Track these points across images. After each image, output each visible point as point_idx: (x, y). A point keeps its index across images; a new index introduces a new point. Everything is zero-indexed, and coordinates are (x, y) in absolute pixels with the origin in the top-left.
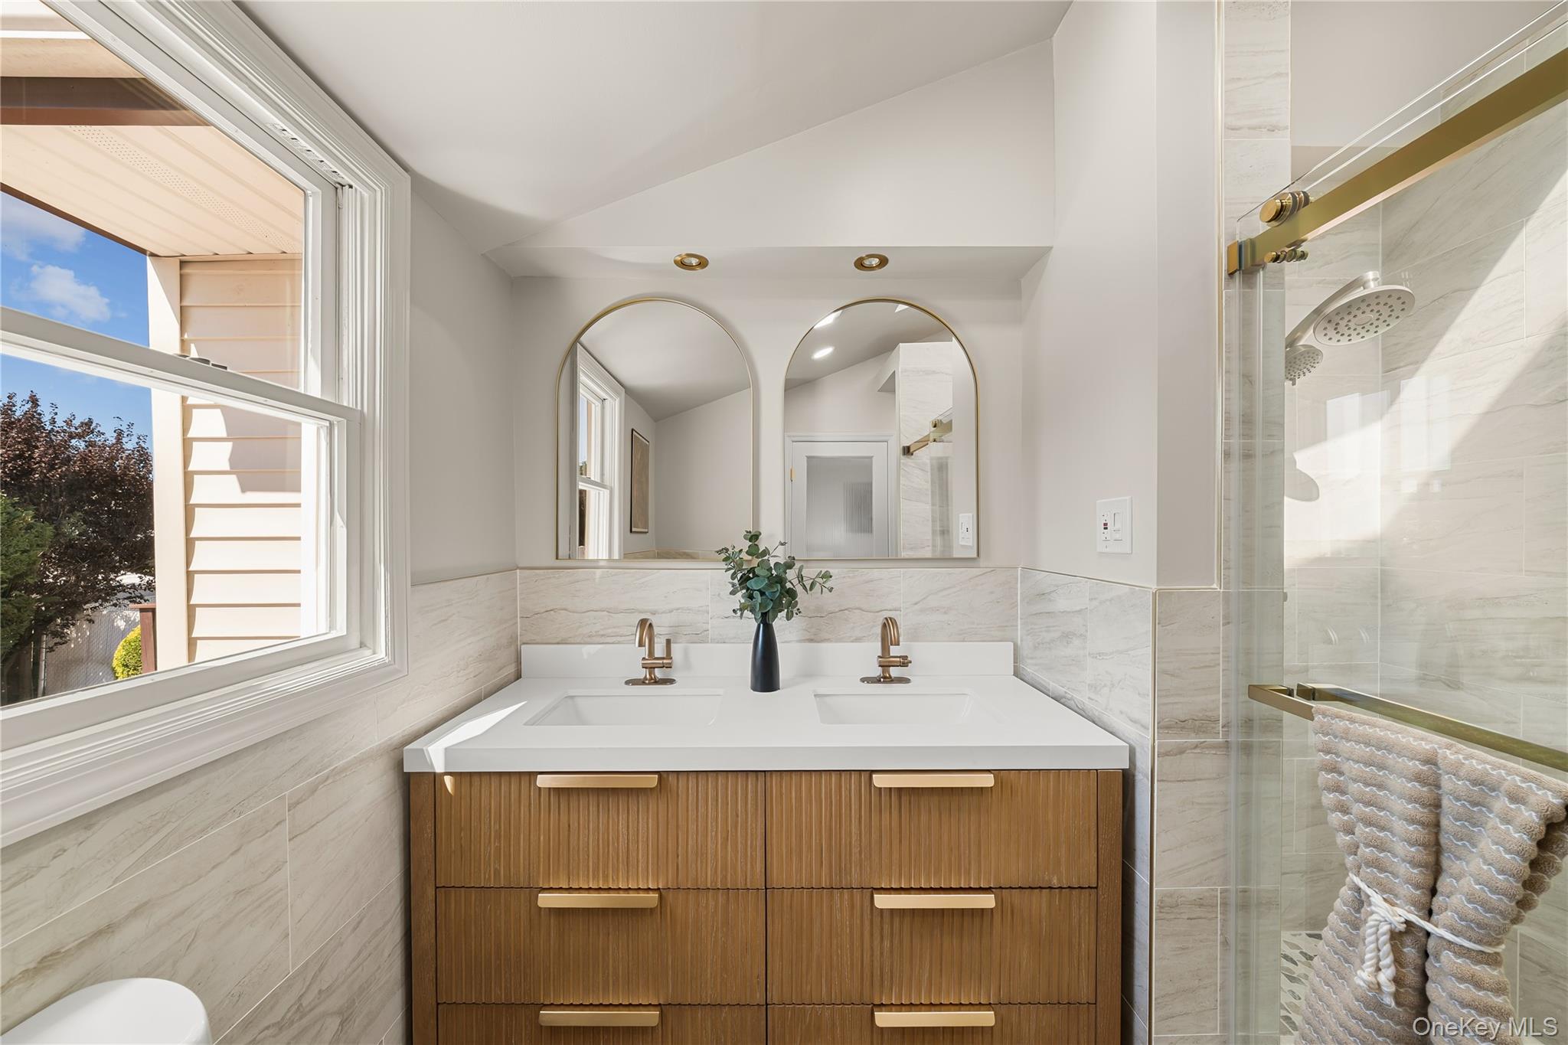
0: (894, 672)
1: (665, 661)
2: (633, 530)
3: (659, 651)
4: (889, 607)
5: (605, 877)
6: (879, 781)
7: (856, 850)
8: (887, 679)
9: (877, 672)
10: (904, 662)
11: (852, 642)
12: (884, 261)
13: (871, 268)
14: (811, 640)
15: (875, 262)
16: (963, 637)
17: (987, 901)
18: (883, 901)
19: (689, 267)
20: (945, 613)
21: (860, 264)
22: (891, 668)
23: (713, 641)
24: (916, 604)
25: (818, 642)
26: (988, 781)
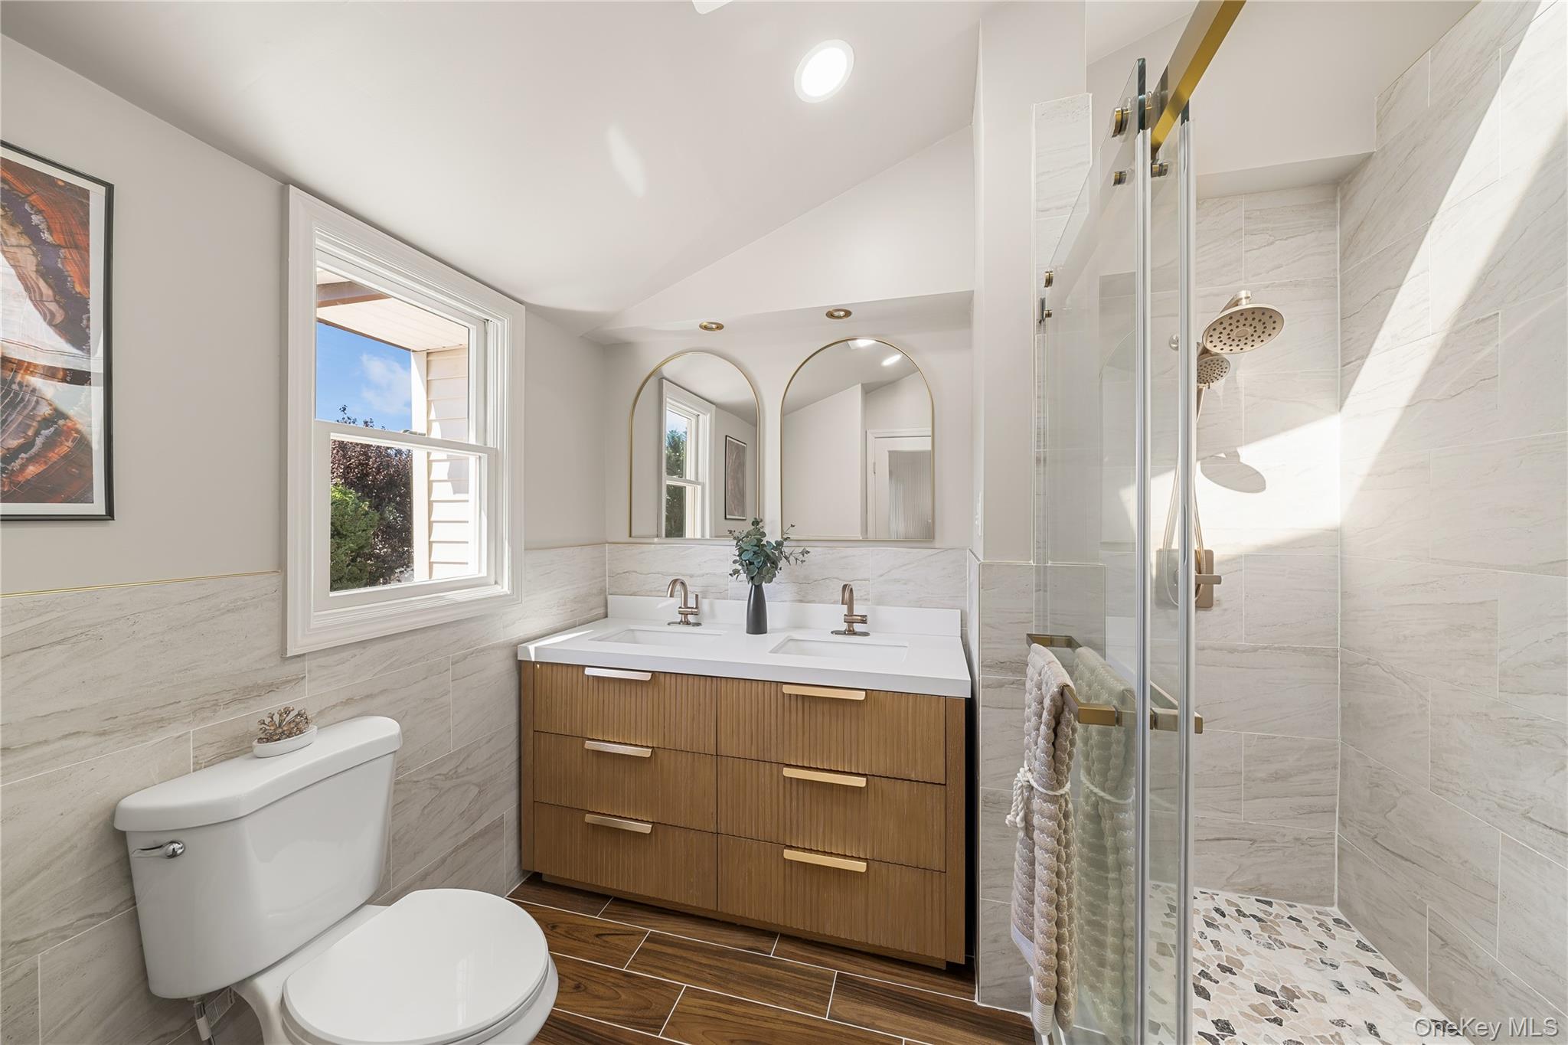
0: (857, 627)
1: (693, 610)
2: (727, 517)
3: (691, 603)
4: (860, 578)
5: (623, 736)
6: (786, 689)
7: (774, 737)
8: (851, 632)
9: (844, 627)
10: (863, 620)
11: (832, 603)
12: (848, 313)
13: (839, 317)
14: (801, 601)
15: (842, 313)
16: (920, 604)
17: (861, 782)
18: (788, 772)
19: (711, 329)
20: (905, 584)
21: (830, 315)
22: (854, 624)
23: (732, 598)
24: (881, 576)
25: (808, 602)
26: (861, 696)
